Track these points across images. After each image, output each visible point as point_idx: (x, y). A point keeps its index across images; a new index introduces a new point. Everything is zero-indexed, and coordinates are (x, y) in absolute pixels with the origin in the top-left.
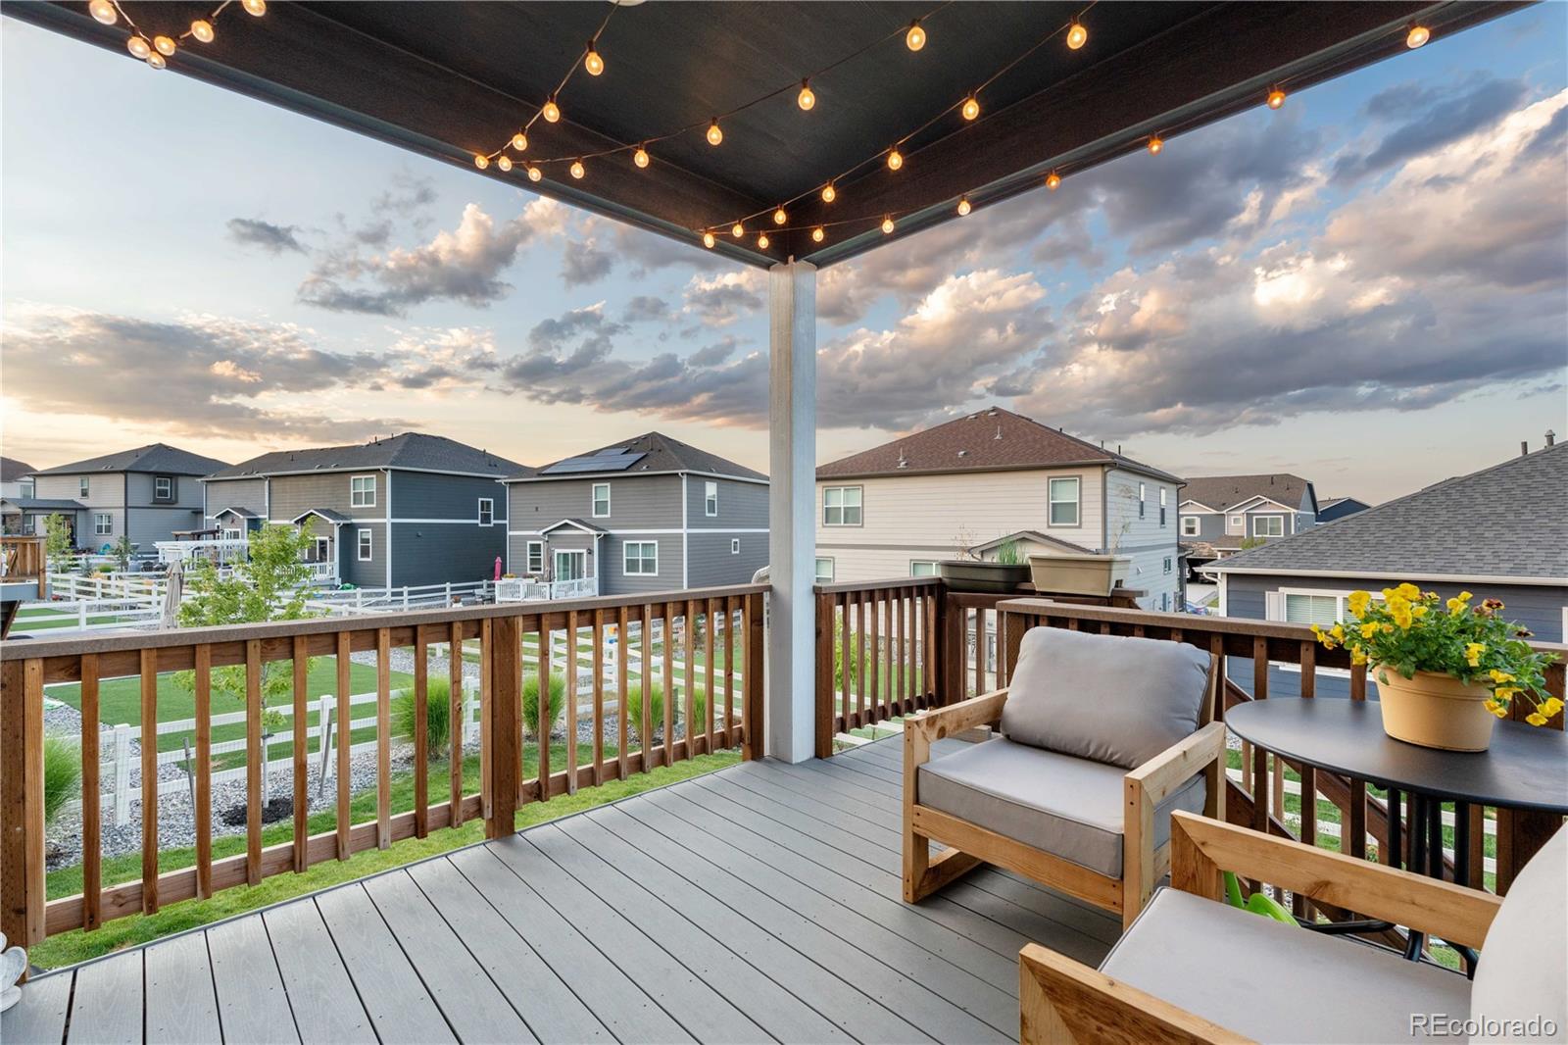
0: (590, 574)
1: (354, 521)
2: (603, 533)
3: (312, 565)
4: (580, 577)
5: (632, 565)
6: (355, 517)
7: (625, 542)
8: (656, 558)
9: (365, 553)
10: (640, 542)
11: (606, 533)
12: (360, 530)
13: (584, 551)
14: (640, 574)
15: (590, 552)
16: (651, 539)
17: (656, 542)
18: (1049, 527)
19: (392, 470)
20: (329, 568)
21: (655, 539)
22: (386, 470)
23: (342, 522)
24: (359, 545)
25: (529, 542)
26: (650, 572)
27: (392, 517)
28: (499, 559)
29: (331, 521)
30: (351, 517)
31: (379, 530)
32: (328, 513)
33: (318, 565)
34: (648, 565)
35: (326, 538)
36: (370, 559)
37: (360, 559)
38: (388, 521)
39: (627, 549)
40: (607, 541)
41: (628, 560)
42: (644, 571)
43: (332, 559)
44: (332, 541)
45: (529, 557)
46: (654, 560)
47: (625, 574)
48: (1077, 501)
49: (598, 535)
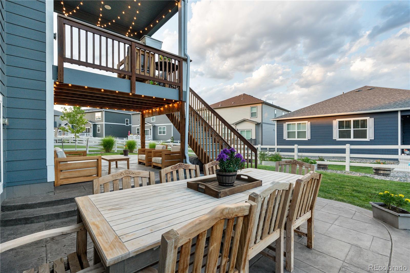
0: (150, 135)
1: (96, 123)
2: (153, 125)
3: (86, 133)
4: (148, 135)
5: (160, 133)
6: (96, 122)
7: (159, 127)
8: (166, 131)
9: (99, 131)
10: (162, 127)
11: (154, 125)
12: (97, 125)
13: (149, 129)
14: (162, 134)
15: (150, 130)
16: (164, 126)
17: (165, 127)
18: (250, 118)
19: (105, 111)
20: (90, 134)
21: (165, 126)
22: (103, 111)
23: (93, 123)
24: (97, 129)
25: (137, 128)
26: (164, 134)
27: (105, 122)
28: (129, 131)
29: (91, 123)
30: (95, 122)
31: (102, 125)
32: (90, 121)
33: (88, 133)
34: (164, 133)
35: (90, 127)
36: (100, 132)
37: (97, 132)
38: (104, 123)
39: (159, 129)
40: (154, 127)
41: (159, 131)
42: (163, 134)
43: (91, 132)
44: (91, 128)
45: (137, 131)
46: (165, 131)
47: (159, 135)
48: (256, 112)
49: (152, 125)
